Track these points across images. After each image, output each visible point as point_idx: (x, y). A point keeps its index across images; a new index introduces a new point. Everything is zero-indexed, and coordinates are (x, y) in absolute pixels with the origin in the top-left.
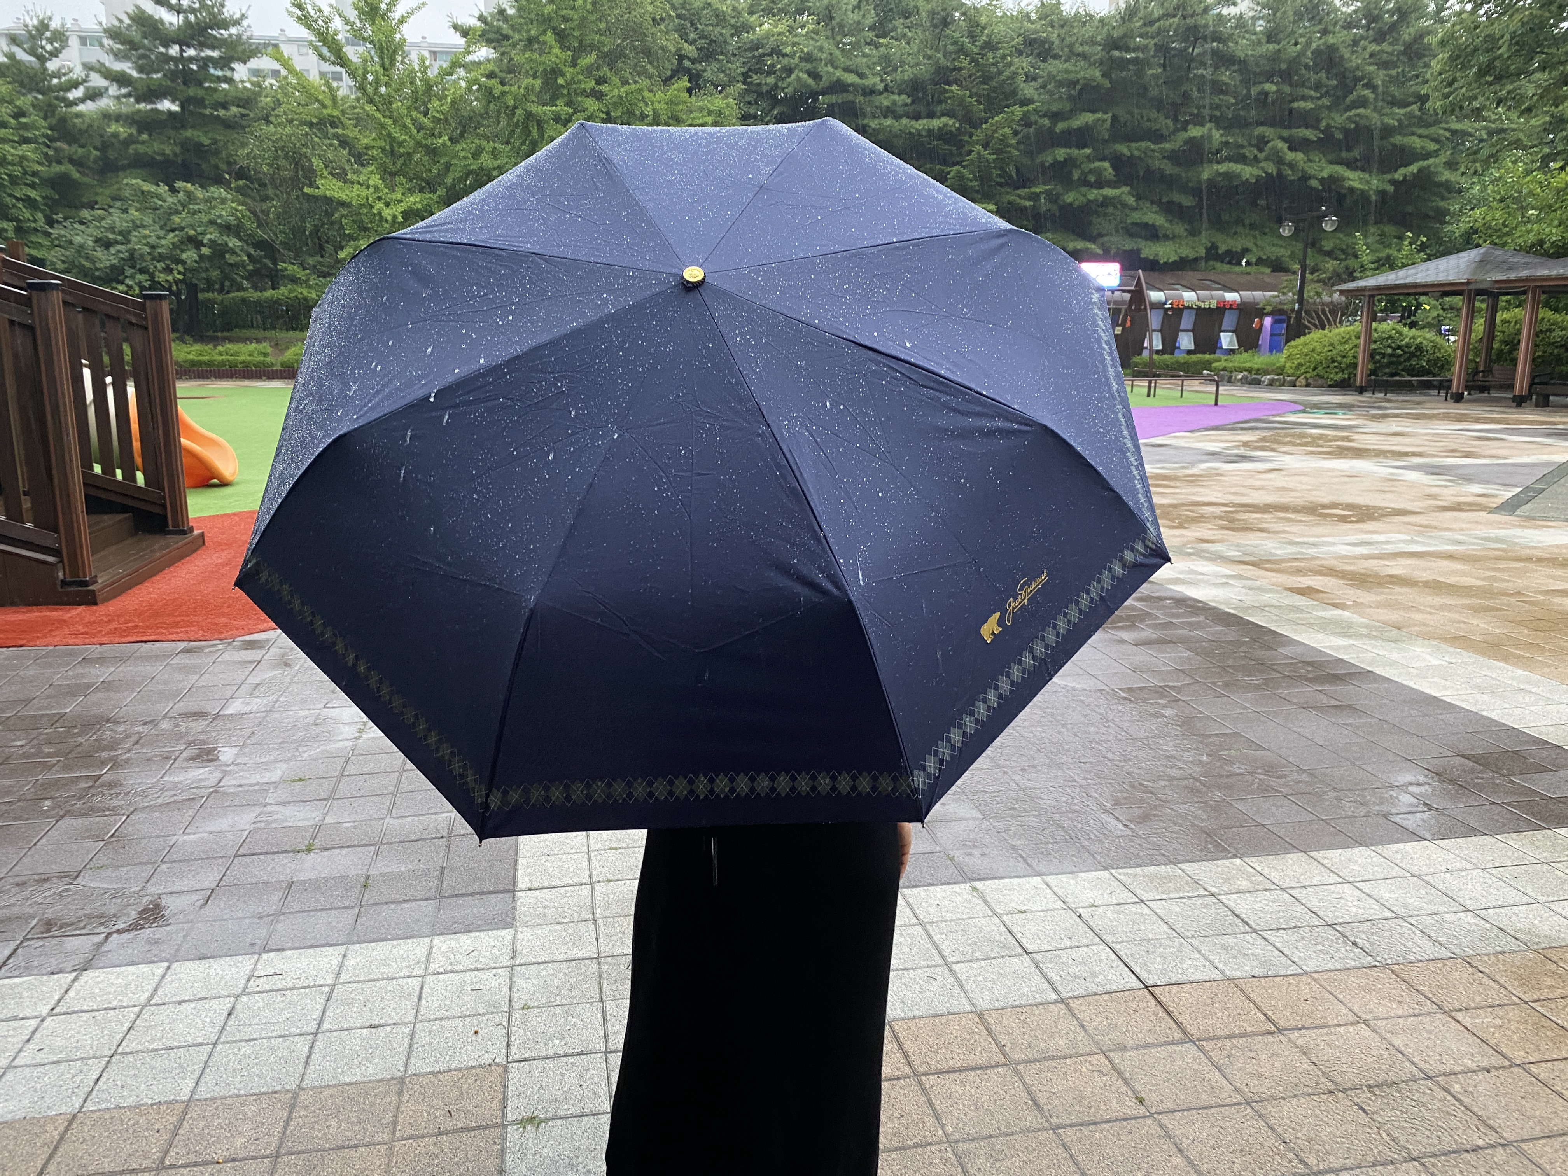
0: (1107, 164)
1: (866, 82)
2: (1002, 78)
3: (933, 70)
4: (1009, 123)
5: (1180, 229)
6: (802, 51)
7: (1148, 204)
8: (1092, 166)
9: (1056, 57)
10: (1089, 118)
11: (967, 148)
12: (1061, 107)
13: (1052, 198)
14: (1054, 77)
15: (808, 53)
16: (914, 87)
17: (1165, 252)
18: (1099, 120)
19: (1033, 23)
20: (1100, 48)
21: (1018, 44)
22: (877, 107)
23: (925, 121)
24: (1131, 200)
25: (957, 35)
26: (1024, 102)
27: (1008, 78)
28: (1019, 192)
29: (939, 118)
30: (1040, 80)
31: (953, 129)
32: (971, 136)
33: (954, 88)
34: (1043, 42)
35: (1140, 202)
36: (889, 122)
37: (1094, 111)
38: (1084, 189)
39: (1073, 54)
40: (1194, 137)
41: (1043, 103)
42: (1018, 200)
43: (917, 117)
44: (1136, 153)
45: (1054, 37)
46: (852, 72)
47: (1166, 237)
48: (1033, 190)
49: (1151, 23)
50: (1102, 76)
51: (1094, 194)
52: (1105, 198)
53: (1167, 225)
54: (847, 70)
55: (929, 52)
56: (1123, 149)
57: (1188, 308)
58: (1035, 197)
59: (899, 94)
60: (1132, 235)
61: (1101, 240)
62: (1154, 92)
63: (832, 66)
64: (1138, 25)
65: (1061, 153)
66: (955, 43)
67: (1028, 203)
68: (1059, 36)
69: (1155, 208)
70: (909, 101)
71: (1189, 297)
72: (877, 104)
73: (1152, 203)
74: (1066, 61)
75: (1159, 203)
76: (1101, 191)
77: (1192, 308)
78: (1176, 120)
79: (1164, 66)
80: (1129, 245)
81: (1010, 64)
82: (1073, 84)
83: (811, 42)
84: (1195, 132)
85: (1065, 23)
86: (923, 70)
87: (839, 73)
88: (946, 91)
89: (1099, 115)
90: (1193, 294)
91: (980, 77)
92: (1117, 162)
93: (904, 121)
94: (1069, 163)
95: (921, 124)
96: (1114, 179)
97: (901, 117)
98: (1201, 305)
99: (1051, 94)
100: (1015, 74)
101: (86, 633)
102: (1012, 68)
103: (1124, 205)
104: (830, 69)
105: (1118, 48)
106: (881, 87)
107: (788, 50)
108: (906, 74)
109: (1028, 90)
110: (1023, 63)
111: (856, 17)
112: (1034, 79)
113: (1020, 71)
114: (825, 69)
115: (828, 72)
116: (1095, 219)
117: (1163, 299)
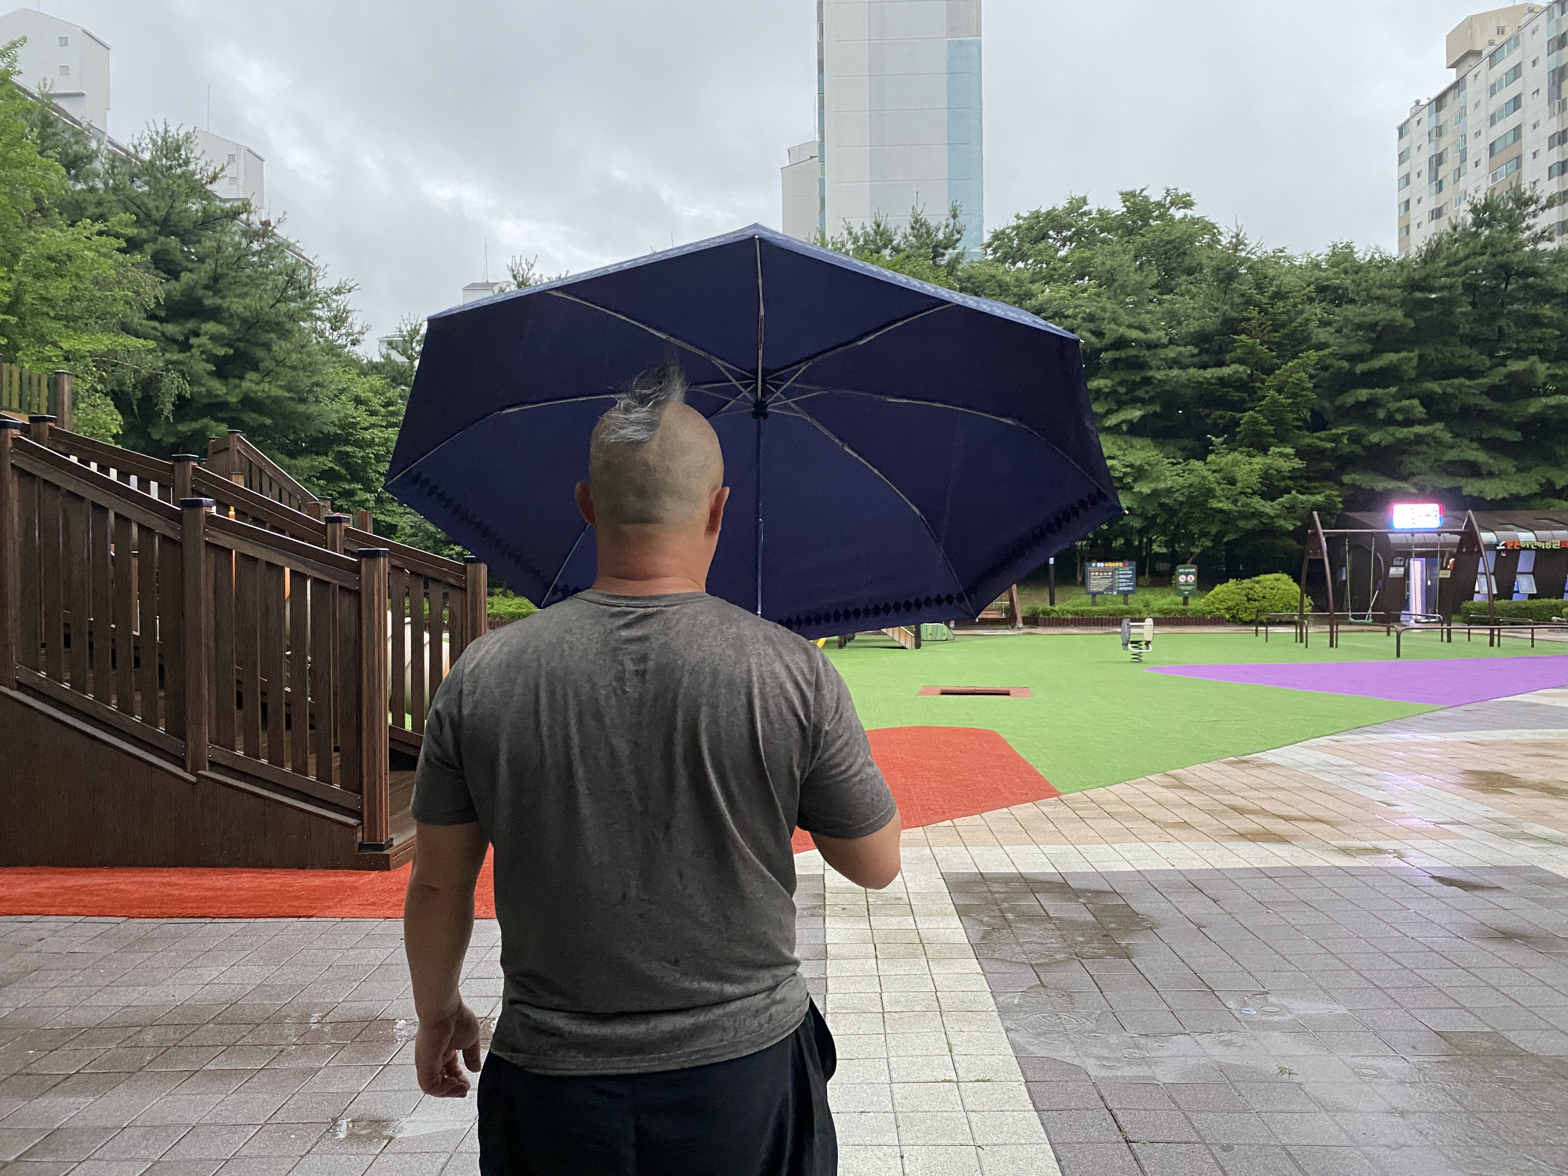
0: (1416, 402)
1: (1149, 336)
2: (1294, 324)
3: (1219, 321)
4: (1304, 367)
5: (1508, 464)
6: (1084, 312)
7: (1466, 442)
8: (1399, 404)
9: (1352, 301)
10: (1392, 357)
11: (1260, 393)
12: (1360, 349)
13: (1355, 439)
14: (1350, 321)
15: (1090, 314)
16: (1201, 339)
17: (1493, 489)
18: (1405, 358)
19: (1325, 270)
20: (1399, 291)
21: (1310, 292)
22: (1162, 359)
23: (1214, 370)
24: (1447, 437)
25: (1245, 287)
26: (1320, 347)
27: (1301, 325)
28: (1318, 434)
29: (1229, 365)
30: (1335, 325)
31: (1244, 376)
32: (1263, 382)
33: (1243, 337)
34: (1335, 289)
35: (1457, 440)
36: (1175, 372)
37: (1397, 351)
38: (1391, 429)
39: (1370, 298)
40: (1515, 372)
41: (1340, 347)
42: (1319, 443)
43: (1204, 367)
44: (1449, 390)
45: (1348, 282)
46: (1136, 328)
47: (1491, 475)
48: (1334, 431)
49: (1457, 263)
50: (1406, 316)
51: (1403, 433)
52: (1417, 435)
53: (1491, 461)
54: (1130, 326)
55: (1215, 305)
56: (1435, 387)
57: (1525, 549)
58: (1335, 439)
59: (1185, 346)
60: (1451, 474)
61: (1415, 479)
62: (1465, 329)
63: (1115, 323)
64: (1443, 264)
65: (1363, 394)
66: (1243, 295)
67: (1329, 445)
68: (1353, 281)
69: (1475, 445)
70: (1196, 351)
71: (1525, 537)
72: (1162, 357)
73: (1472, 440)
74: (1363, 305)
75: (1480, 440)
76: (1411, 429)
77: (1530, 549)
78: (1491, 356)
79: (1474, 304)
80: (1447, 483)
81: (1301, 312)
82: (1373, 326)
83: (1094, 304)
84: (1516, 366)
85: (1358, 269)
86: (1212, 322)
87: (1121, 330)
88: (1235, 341)
89: (1403, 354)
90: (1531, 534)
91: (1271, 325)
92: (1427, 400)
93: (1192, 370)
94: (1373, 403)
95: (1209, 373)
96: (1425, 417)
97: (1188, 367)
98: (1540, 545)
99: (1348, 337)
100: (1308, 320)
101: (374, 904)
102: (1304, 315)
103: (1439, 443)
104: (1113, 326)
105: (1422, 289)
106: (1165, 340)
107: (1070, 312)
108: (1193, 326)
109: (1322, 335)
110: (1317, 310)
111: (1138, 277)
112: (1329, 324)
113: (1314, 317)
114: (1109, 328)
115: (1110, 329)
116: (1405, 459)
117: (1495, 540)
